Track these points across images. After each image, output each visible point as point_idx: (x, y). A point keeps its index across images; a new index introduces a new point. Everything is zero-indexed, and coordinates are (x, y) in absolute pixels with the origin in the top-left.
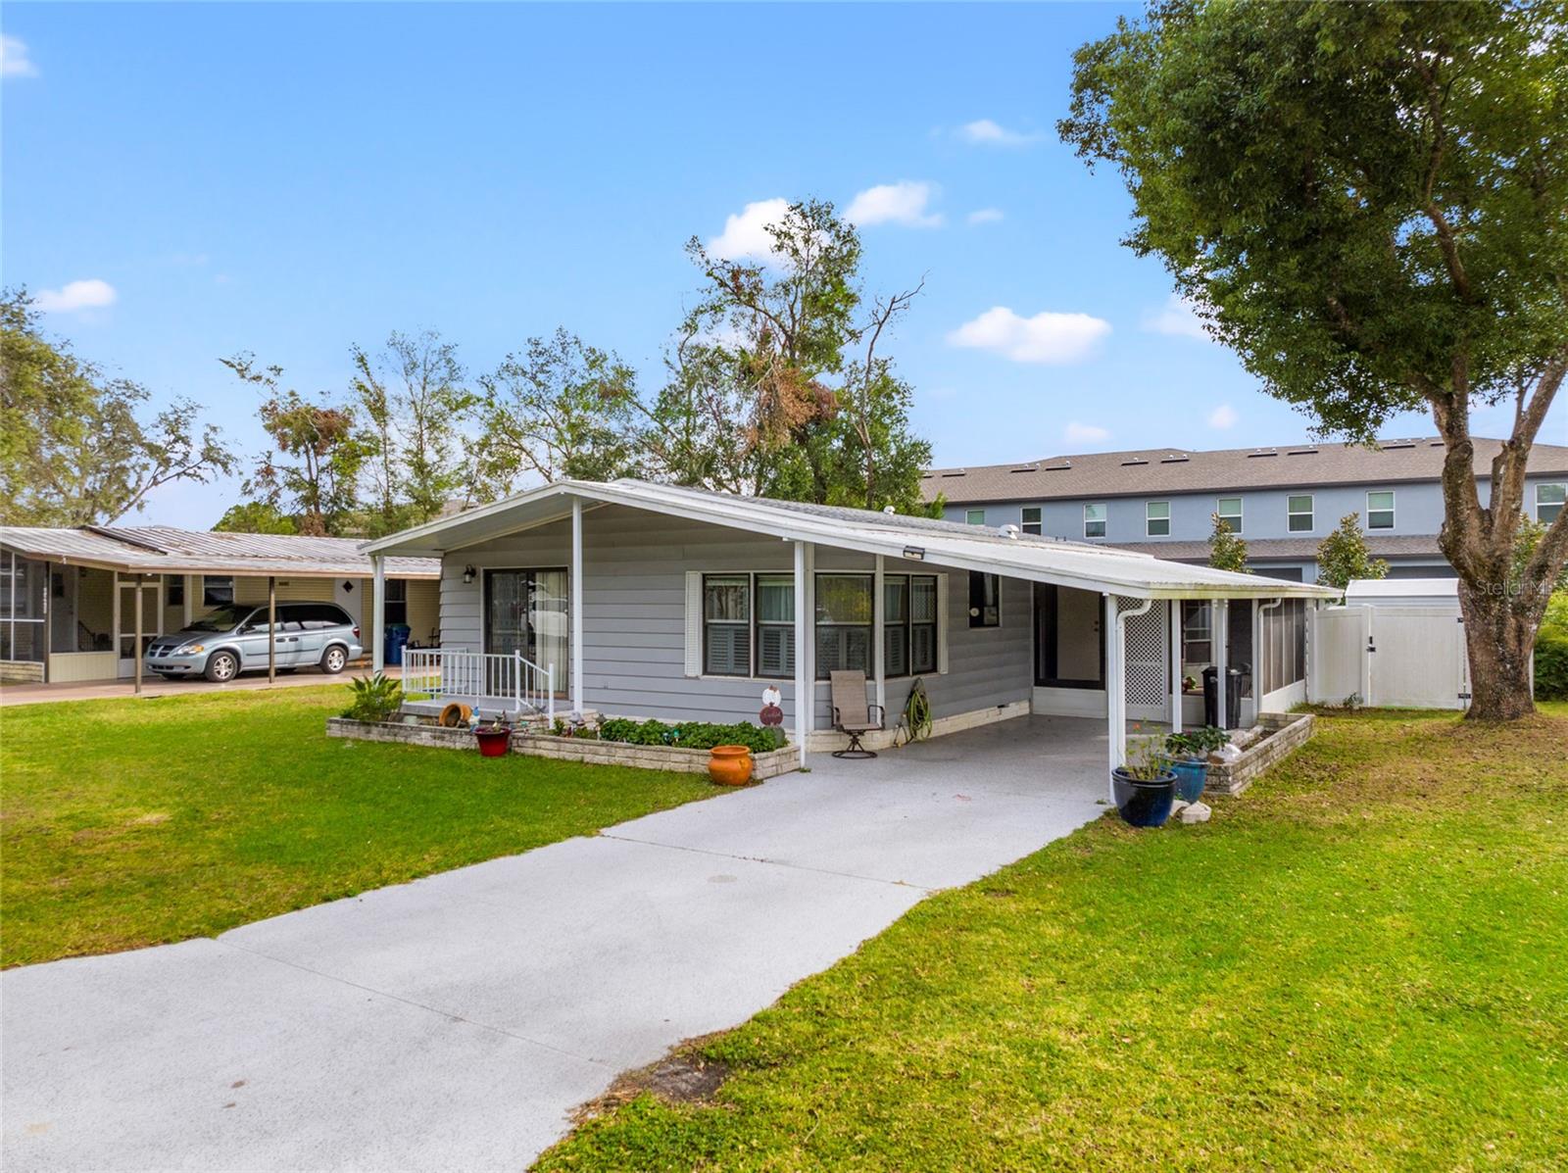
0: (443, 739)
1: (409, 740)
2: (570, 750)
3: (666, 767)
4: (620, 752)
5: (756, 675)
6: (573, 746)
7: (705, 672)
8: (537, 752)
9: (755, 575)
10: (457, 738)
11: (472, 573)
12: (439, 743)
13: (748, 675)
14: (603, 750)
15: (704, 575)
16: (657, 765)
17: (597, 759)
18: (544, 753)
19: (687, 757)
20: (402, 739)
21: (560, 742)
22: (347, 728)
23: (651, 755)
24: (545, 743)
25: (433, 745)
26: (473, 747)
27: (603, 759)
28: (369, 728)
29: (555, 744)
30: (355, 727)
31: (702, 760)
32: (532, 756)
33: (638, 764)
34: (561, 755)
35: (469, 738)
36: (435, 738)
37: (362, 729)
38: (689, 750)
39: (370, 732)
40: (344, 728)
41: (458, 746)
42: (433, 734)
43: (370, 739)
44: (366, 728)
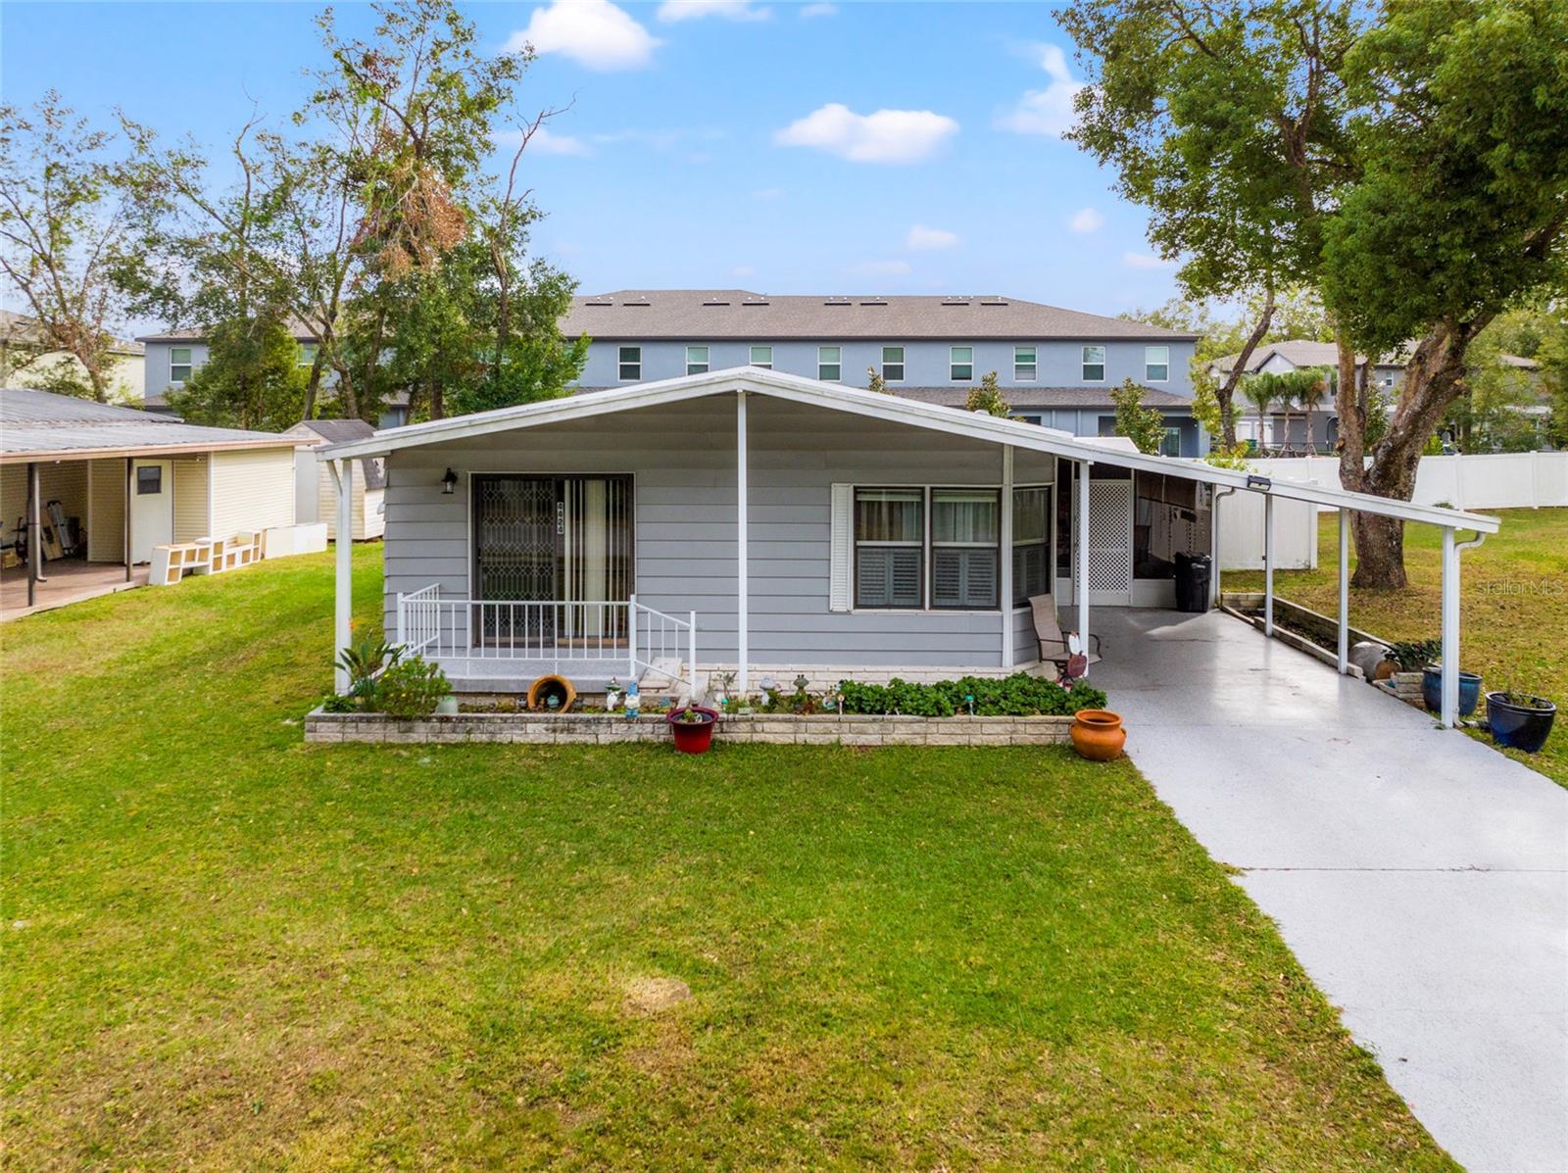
0: (571, 731)
1: (498, 738)
2: (815, 731)
3: (976, 741)
4: (902, 728)
5: (932, 607)
6: (820, 727)
7: (857, 606)
8: (757, 738)
9: (932, 489)
10: (602, 728)
11: (451, 477)
12: (562, 738)
13: (922, 606)
14: (876, 726)
15: (855, 488)
16: (963, 740)
17: (863, 740)
18: (770, 738)
20: (485, 738)
21: (796, 721)
22: (357, 727)
23: (953, 728)
24: (765, 725)
25: (551, 740)
26: (634, 739)
27: (873, 739)
28: (408, 724)
29: (790, 725)
30: (377, 726)
31: (1030, 729)
32: (752, 744)
33: (930, 741)
34: (801, 738)
35: (624, 727)
36: (554, 731)
37: (392, 727)
38: (1010, 718)
39: (410, 730)
40: (350, 728)
41: (604, 739)
42: (550, 726)
43: (410, 741)
44: (403, 725)
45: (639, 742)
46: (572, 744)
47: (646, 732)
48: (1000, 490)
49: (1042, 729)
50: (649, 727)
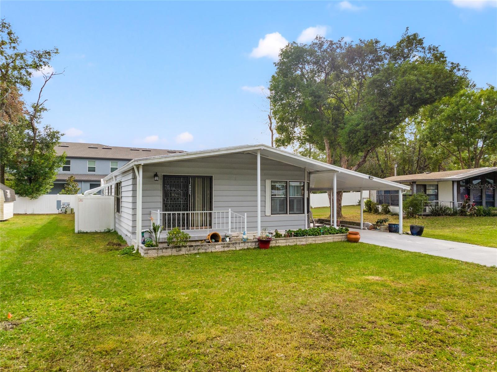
0: (228, 247)
2: (291, 242)
5: (289, 214)
6: (292, 240)
7: (272, 214)
8: (277, 245)
9: (289, 182)
10: (237, 245)
12: (226, 249)
13: (287, 213)
14: (305, 239)
15: (271, 181)
16: (323, 241)
17: (302, 243)
18: (280, 244)
19: (333, 237)
20: (203, 251)
21: (287, 239)
22: (162, 251)
23: (322, 238)
24: (279, 241)
25: (223, 250)
26: (246, 248)
27: (304, 243)
28: (180, 249)
29: (285, 240)
30: (169, 250)
31: (337, 237)
32: (276, 246)
33: (316, 242)
34: (287, 244)
35: (243, 244)
36: (224, 247)
37: (174, 250)
38: (333, 235)
39: (180, 250)
40: (160, 251)
41: (238, 249)
42: (223, 246)
43: (180, 254)
44: (178, 249)
45: (247, 248)
46: (229, 251)
47: (249, 245)
48: (304, 182)
49: (339, 237)
50: (250, 244)
